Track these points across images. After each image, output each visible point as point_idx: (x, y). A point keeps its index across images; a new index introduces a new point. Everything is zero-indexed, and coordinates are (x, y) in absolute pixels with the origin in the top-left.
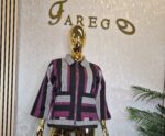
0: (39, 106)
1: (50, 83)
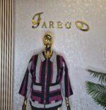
0: (24, 88)
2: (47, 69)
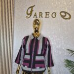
1: (22, 48)
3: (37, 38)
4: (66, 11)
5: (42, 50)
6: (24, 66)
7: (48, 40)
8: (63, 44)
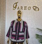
2: (18, 26)
3: (20, 22)
4: (36, 6)
5: (23, 29)
6: (12, 39)
7: (26, 23)
8: (34, 25)
